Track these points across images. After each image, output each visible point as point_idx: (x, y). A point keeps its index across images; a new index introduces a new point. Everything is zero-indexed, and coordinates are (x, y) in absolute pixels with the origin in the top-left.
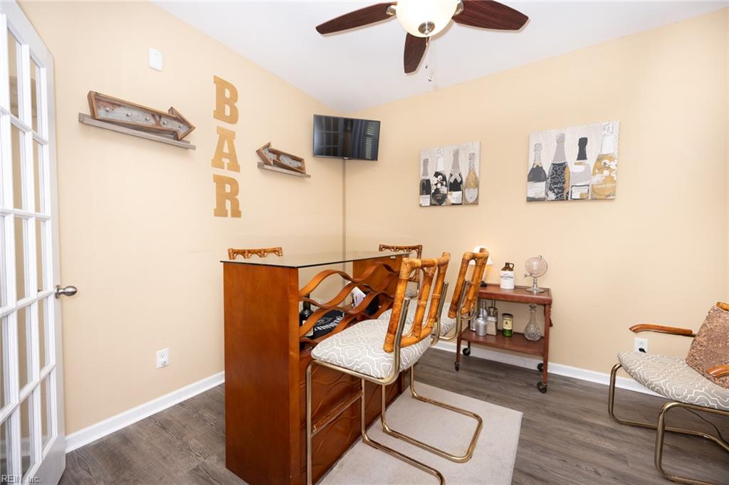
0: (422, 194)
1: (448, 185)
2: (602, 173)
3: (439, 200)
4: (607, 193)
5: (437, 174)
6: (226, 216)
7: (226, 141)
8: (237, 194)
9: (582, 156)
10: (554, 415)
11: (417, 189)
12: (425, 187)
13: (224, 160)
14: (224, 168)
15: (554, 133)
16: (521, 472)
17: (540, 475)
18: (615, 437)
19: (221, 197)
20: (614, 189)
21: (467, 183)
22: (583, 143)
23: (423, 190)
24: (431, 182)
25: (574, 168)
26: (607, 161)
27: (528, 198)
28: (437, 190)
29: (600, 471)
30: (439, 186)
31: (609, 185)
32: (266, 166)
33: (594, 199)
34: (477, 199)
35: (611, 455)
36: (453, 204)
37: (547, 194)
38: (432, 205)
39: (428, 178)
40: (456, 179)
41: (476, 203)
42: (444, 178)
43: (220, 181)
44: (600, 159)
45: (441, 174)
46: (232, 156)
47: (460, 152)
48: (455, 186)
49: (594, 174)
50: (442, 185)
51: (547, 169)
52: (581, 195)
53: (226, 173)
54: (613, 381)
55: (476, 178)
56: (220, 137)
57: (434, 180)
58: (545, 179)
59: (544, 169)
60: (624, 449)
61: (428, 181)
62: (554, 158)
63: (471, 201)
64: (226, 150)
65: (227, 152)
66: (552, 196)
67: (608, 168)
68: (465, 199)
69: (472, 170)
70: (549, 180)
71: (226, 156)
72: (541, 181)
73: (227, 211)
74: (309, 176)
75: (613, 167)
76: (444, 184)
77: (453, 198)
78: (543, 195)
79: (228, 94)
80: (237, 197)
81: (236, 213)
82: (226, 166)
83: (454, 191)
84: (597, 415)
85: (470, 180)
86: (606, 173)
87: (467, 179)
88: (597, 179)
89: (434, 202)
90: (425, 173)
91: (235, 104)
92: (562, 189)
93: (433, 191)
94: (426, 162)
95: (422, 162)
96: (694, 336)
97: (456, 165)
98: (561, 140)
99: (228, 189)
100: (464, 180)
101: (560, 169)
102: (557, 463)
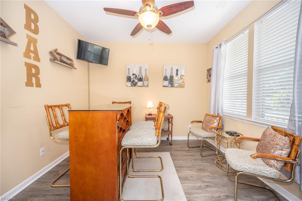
0: (127, 81)
1: (138, 79)
2: (181, 80)
3: (134, 84)
4: (183, 86)
5: (133, 75)
6: (33, 86)
7: (32, 43)
8: (39, 74)
9: (177, 74)
10: (176, 150)
11: (126, 79)
12: (129, 79)
13: (31, 54)
14: (31, 59)
15: (170, 66)
16: (177, 167)
17: (180, 166)
18: (190, 151)
19: (30, 76)
20: (184, 84)
21: (145, 79)
22: (177, 70)
23: (128, 80)
24: (131, 77)
25: (175, 78)
26: (183, 77)
27: (163, 86)
28: (134, 81)
29: (191, 160)
30: (134, 79)
31: (183, 84)
32: (56, 61)
33: (180, 87)
34: (148, 85)
35: (191, 156)
36: (140, 86)
37: (168, 85)
38: (131, 86)
39: (130, 75)
40: (140, 77)
41: (148, 86)
42: (136, 76)
43: (29, 67)
44: (181, 76)
45: (135, 75)
46: (36, 52)
47: (142, 67)
48: (140, 80)
49: (180, 80)
50: (135, 79)
51: (169, 77)
52: (177, 86)
53: (32, 62)
54: (188, 138)
55: (148, 78)
56: (28, 41)
57: (132, 77)
58: (168, 80)
59: (168, 77)
60: (193, 154)
61: (130, 77)
62: (170, 74)
63: (146, 85)
64: (32, 48)
65: (33, 50)
66: (170, 85)
67: (183, 79)
68: (144, 85)
69: (146, 75)
70: (169, 81)
71: (32, 52)
72: (167, 81)
73: (33, 84)
74: (76, 69)
75: (184, 78)
76: (136, 78)
77: (140, 84)
78: (167, 85)
79: (33, 17)
80: (38, 76)
81: (39, 85)
82: (32, 58)
83: (140, 81)
84: (185, 147)
85: (146, 78)
86: (182, 80)
87: (145, 77)
88: (180, 81)
89: (132, 85)
90: (129, 73)
91: (37, 24)
92: (172, 83)
93: (132, 81)
94: (129, 69)
95: (127, 69)
96: (202, 122)
97: (140, 72)
98: (172, 69)
99: (34, 71)
100: (143, 78)
101: (172, 77)
102: (183, 162)
